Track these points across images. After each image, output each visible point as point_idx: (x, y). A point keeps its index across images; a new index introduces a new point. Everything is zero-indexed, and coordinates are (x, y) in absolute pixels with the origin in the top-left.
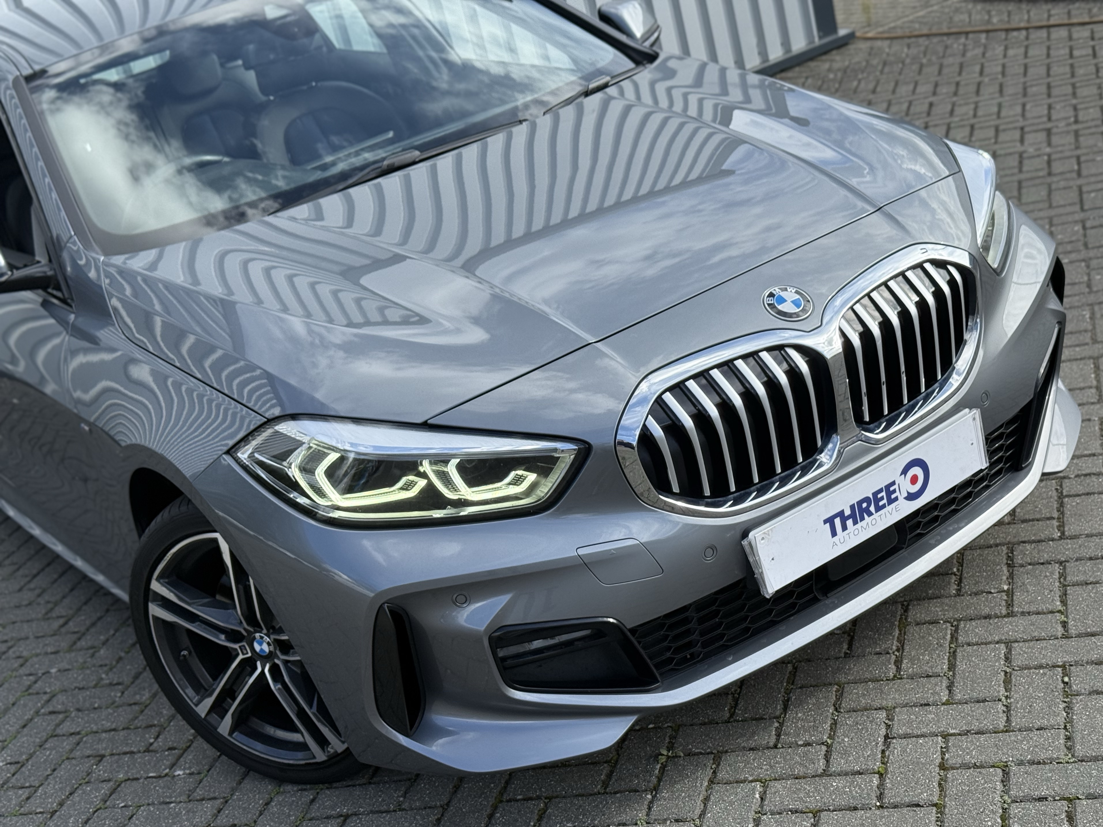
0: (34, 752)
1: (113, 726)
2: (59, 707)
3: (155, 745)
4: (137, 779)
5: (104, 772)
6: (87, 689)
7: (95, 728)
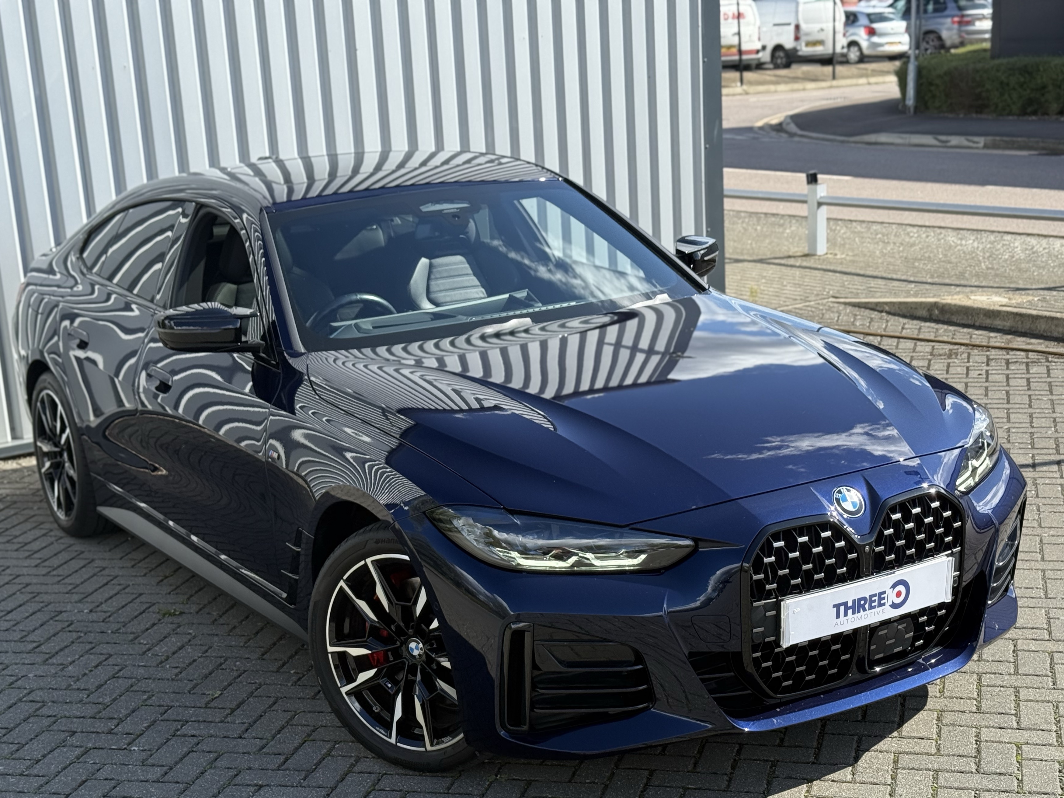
0: (20, 724)
1: (82, 715)
2: (38, 699)
3: (116, 730)
4: (102, 749)
5: (77, 742)
6: (61, 690)
7: (67, 715)
